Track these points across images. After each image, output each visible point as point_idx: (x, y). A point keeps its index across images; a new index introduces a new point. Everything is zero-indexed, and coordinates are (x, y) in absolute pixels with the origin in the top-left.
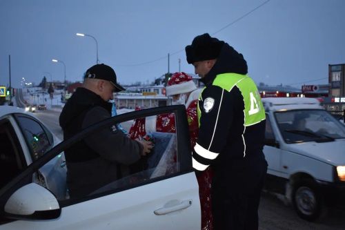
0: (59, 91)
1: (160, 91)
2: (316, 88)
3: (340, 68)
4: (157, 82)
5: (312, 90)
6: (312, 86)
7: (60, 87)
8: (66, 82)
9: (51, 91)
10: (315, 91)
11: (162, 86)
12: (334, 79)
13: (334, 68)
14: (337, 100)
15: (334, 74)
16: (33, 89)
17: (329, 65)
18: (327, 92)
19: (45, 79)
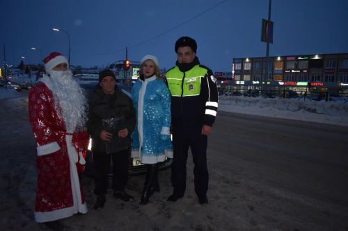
0: (34, 72)
2: (224, 74)
3: (240, 61)
5: (222, 76)
6: (222, 73)
7: (36, 69)
9: (27, 72)
10: (224, 76)
11: (115, 69)
12: (236, 69)
13: (236, 61)
14: (238, 83)
15: (236, 66)
16: (13, 70)
17: (234, 59)
19: (22, 62)
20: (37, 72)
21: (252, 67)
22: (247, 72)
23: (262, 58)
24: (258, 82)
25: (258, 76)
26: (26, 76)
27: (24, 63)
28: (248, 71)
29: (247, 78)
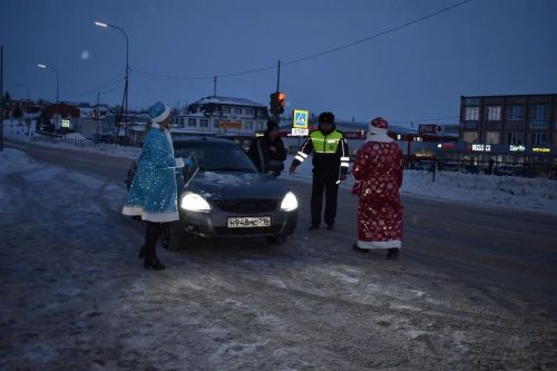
0: (31, 115)
1: (198, 122)
2: (440, 129)
3: (478, 102)
4: (192, 108)
5: (434, 132)
6: (434, 126)
7: (35, 110)
8: (41, 102)
10: (439, 134)
11: (200, 114)
12: (467, 118)
13: (468, 101)
14: (475, 148)
15: (468, 111)
18: (457, 135)
19: (7, 95)
20: (37, 115)
21: (503, 114)
22: (493, 126)
23: (528, 96)
24: (522, 148)
25: (518, 135)
26: (16, 122)
27: (13, 98)
28: (494, 122)
29: (493, 136)
